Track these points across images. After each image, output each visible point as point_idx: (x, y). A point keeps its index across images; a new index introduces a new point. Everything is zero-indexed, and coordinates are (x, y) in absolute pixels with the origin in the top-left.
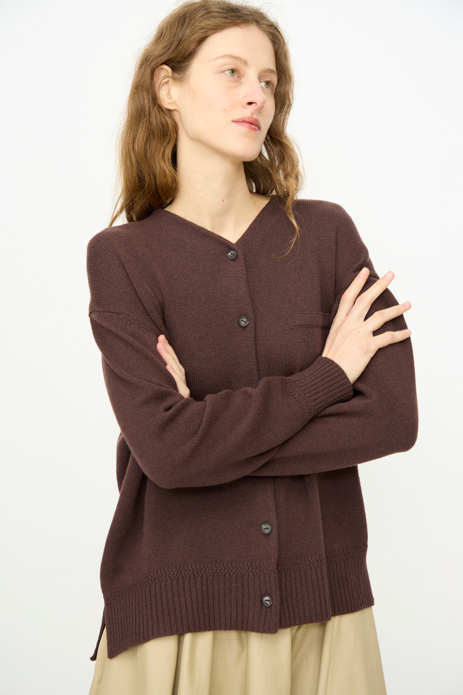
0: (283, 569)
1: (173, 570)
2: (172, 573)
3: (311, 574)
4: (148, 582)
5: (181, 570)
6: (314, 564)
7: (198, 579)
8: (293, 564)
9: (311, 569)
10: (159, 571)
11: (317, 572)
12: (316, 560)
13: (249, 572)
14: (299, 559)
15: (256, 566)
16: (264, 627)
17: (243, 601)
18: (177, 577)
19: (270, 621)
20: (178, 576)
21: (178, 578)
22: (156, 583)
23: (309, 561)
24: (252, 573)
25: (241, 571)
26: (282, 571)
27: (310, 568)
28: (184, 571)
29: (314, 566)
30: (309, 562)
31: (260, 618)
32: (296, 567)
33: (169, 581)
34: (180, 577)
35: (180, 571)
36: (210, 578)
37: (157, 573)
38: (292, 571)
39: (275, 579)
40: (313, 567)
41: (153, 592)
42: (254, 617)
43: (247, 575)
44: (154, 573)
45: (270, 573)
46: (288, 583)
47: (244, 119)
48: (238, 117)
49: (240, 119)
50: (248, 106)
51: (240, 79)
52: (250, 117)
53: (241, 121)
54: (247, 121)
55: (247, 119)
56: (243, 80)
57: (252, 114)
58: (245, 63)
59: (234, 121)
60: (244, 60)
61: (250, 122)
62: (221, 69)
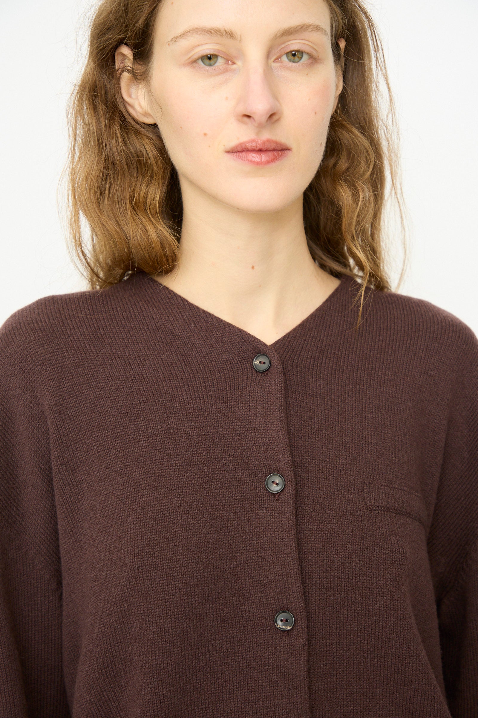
47: (244, 147)
48: (233, 143)
49: (237, 147)
50: (246, 119)
51: (234, 63)
52: (254, 141)
53: (240, 149)
54: (249, 148)
55: (249, 146)
56: (239, 63)
57: (258, 134)
58: (230, 35)
59: (228, 152)
60: (225, 31)
61: (257, 149)
62: (188, 57)
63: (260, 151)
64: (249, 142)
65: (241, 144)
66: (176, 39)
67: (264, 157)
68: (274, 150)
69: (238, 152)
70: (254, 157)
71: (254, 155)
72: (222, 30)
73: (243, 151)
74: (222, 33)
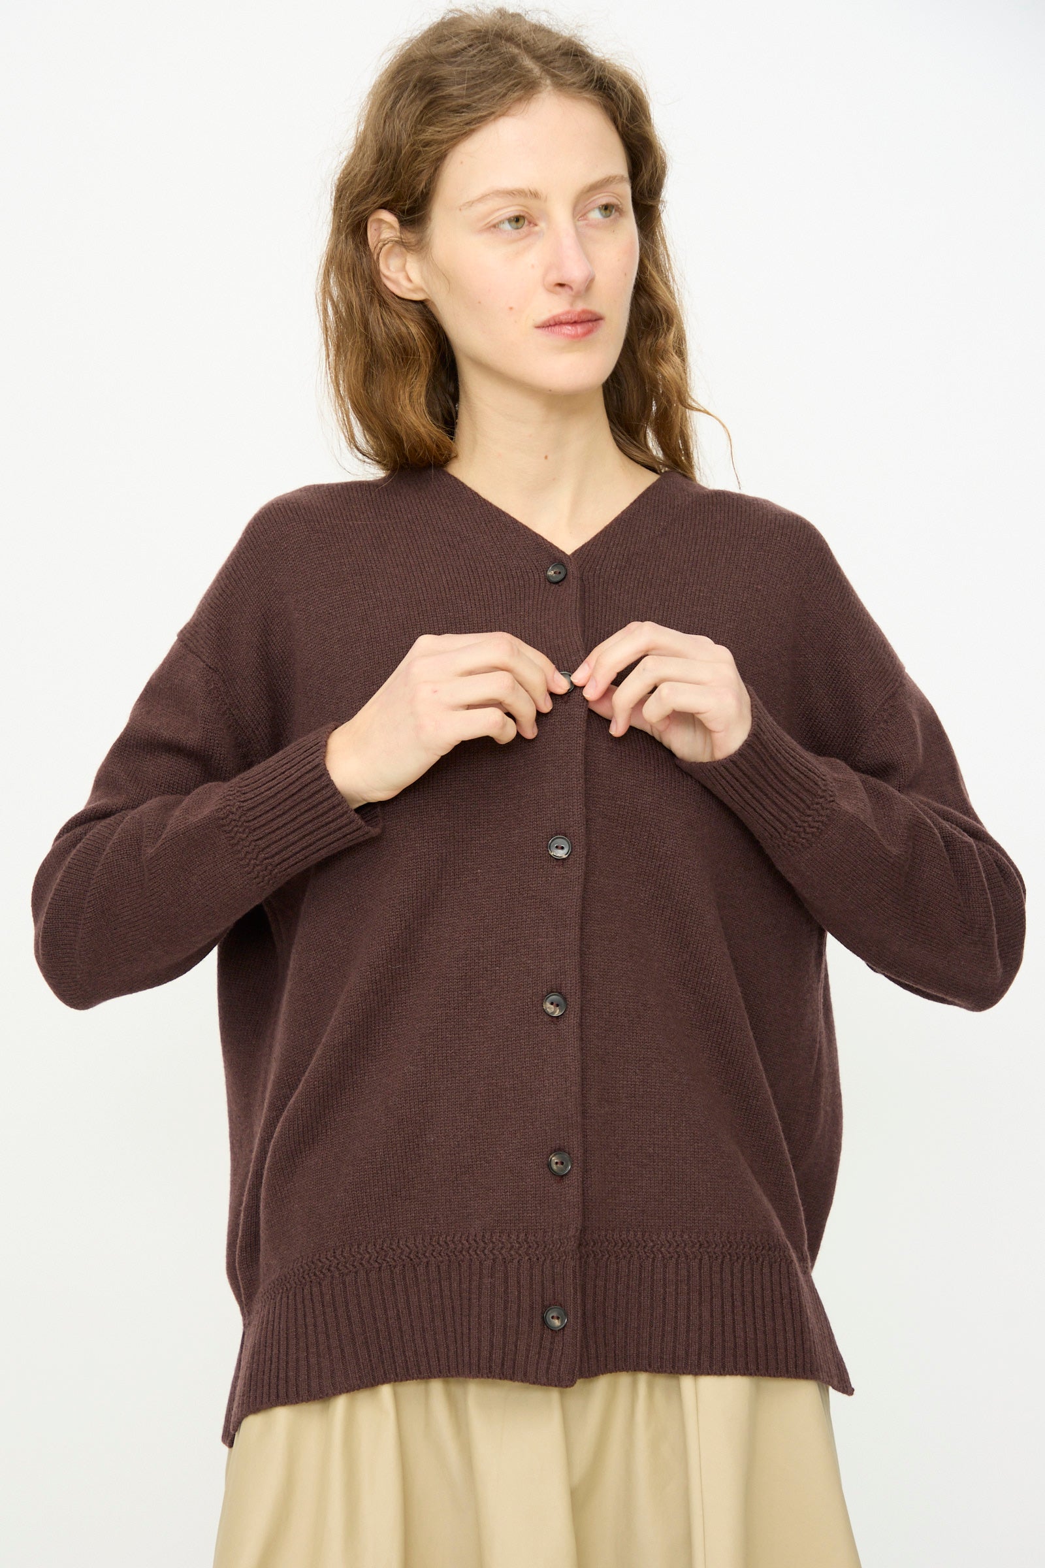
0: (593, 1252)
1: (369, 1250)
2: (367, 1256)
3: (653, 1270)
4: (315, 1274)
5: (385, 1251)
6: (662, 1249)
7: (421, 1269)
8: (616, 1244)
9: (654, 1259)
10: (338, 1252)
11: (665, 1266)
12: (668, 1242)
13: (520, 1255)
14: (632, 1233)
15: (537, 1243)
16: (547, 1372)
17: (506, 1316)
18: (377, 1265)
19: (561, 1361)
20: (379, 1263)
21: (380, 1268)
22: (332, 1277)
23: (652, 1241)
24: (527, 1258)
25: (503, 1252)
26: (588, 1256)
27: (652, 1256)
28: (391, 1252)
29: (662, 1253)
30: (651, 1244)
31: (539, 1353)
32: (623, 1249)
33: (362, 1274)
34: (385, 1265)
35: (384, 1253)
36: (444, 1267)
37: (335, 1257)
38: (613, 1259)
39: (574, 1272)
40: (660, 1256)
41: (327, 1298)
42: (528, 1351)
43: (515, 1261)
44: (329, 1257)
45: (564, 1258)
46: (600, 1283)
47: (557, 320)
48: (544, 316)
49: (549, 321)
50: (559, 289)
51: (536, 225)
52: (568, 312)
53: (552, 323)
54: (564, 321)
55: (563, 318)
56: (542, 225)
57: (572, 305)
58: (535, 195)
59: (538, 327)
60: (530, 191)
61: (573, 321)
62: (486, 222)
63: (575, 323)
64: (563, 314)
65: (554, 317)
66: (471, 204)
67: (580, 329)
68: (589, 321)
69: (550, 326)
70: (568, 329)
71: (570, 328)
72: (527, 190)
73: (555, 324)
74: (526, 195)
